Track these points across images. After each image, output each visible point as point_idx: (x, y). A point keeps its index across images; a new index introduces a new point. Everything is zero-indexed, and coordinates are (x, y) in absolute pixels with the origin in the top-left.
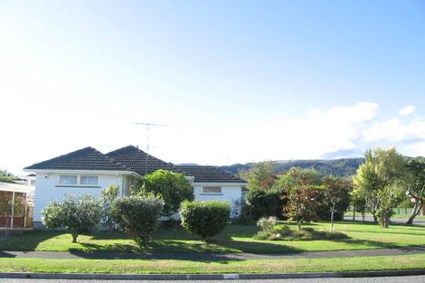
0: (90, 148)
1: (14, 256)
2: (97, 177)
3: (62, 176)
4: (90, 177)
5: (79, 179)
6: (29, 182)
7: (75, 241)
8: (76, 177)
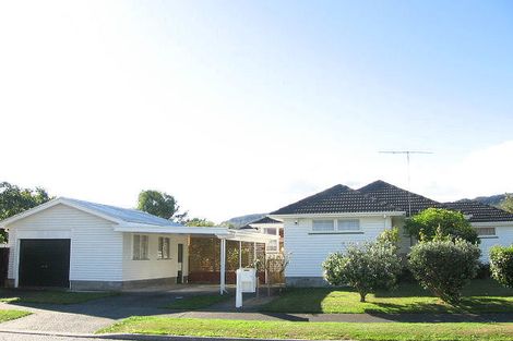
0: (340, 186)
1: (307, 320)
2: (358, 221)
3: (314, 222)
4: (349, 221)
5: (336, 224)
6: (262, 231)
7: (363, 300)
8: (332, 222)
